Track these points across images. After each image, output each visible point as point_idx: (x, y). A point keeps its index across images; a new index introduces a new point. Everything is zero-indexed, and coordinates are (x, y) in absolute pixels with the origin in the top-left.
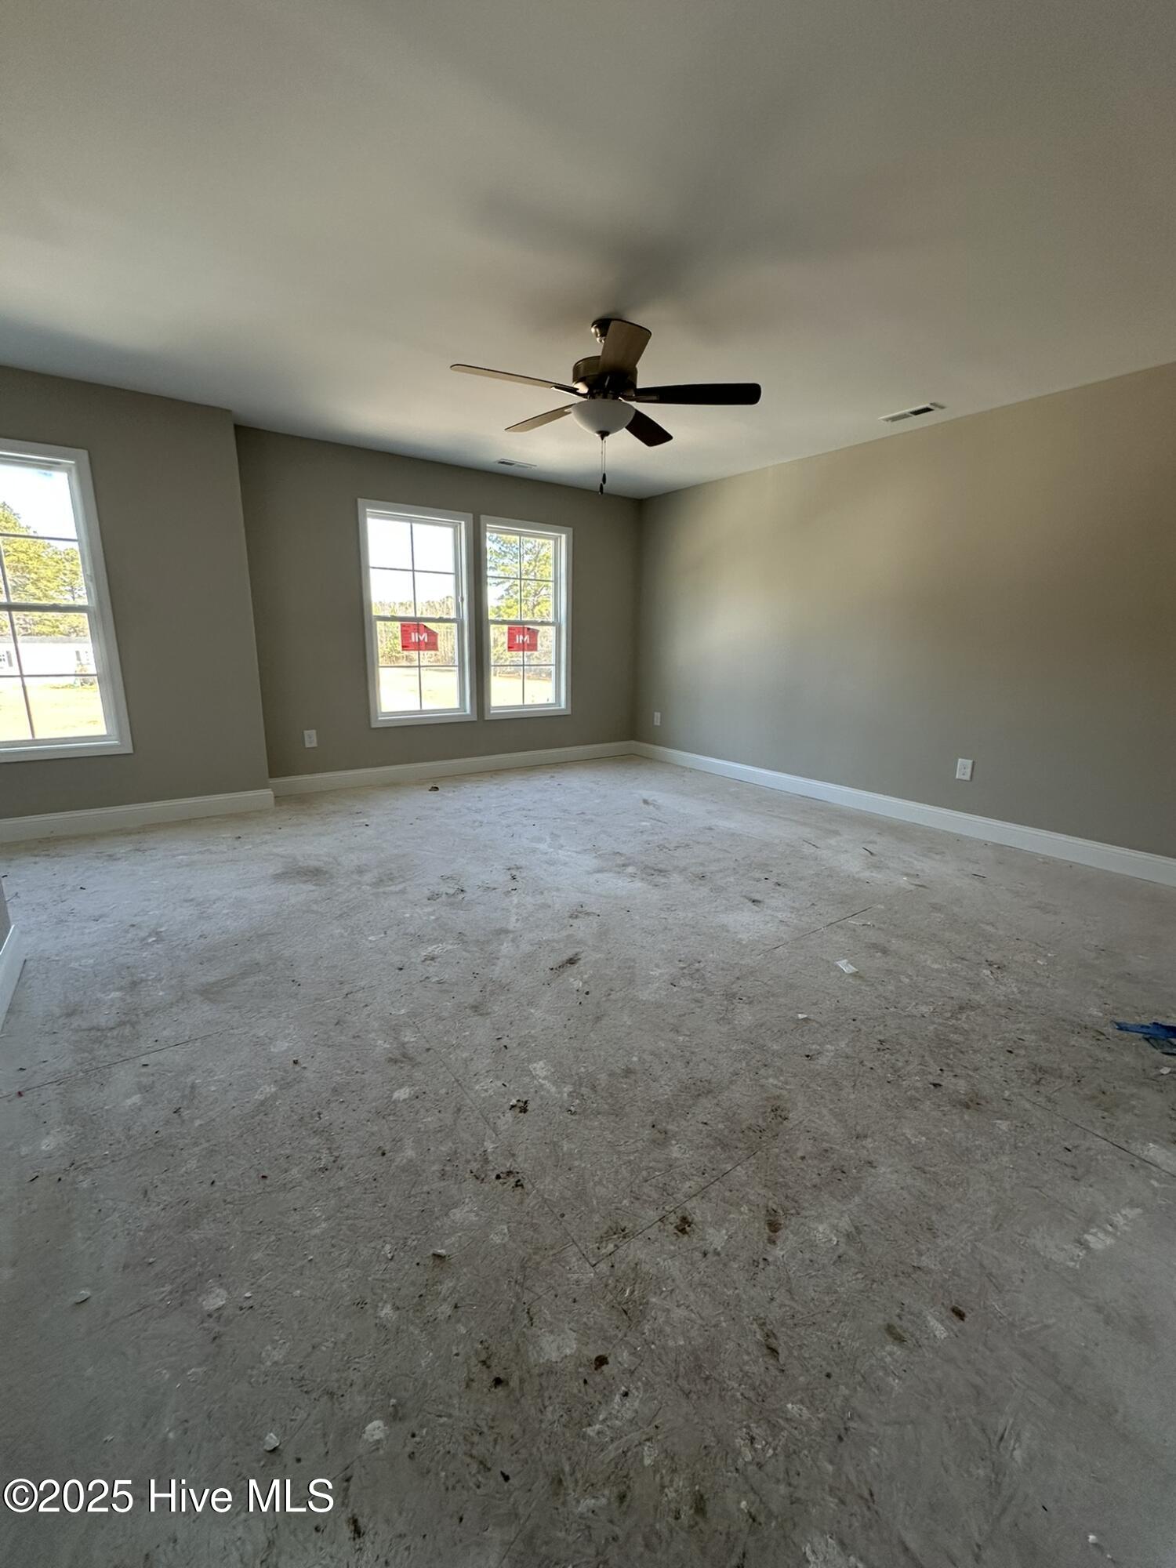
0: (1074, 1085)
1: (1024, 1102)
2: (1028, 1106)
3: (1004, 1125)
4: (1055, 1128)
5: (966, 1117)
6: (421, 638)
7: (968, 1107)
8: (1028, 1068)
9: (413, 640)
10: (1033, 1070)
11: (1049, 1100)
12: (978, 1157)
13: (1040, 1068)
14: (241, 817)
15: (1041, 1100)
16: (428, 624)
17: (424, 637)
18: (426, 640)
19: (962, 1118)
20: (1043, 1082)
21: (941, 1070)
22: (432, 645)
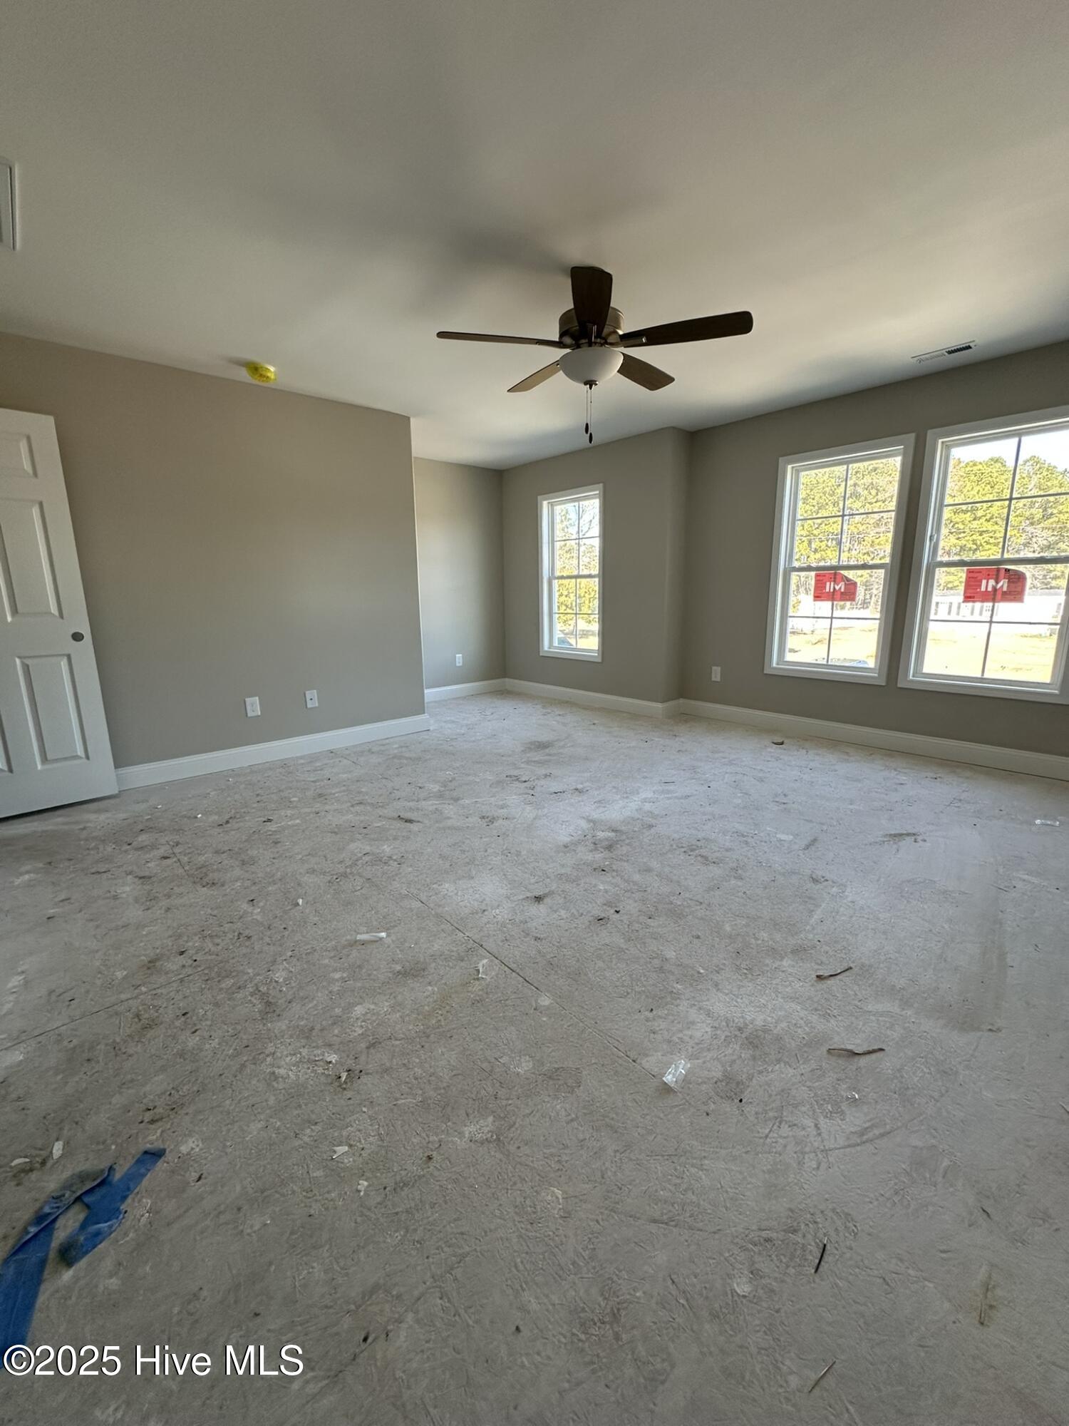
0: (114, 1041)
1: (129, 996)
2: (123, 997)
3: (120, 974)
4: (93, 1003)
5: (143, 958)
6: (837, 588)
7: (150, 962)
8: (158, 1017)
9: (827, 590)
10: (153, 1020)
11: (117, 1014)
12: (111, 952)
13: (151, 1027)
14: (634, 716)
15: (121, 1008)
16: (845, 573)
17: (841, 586)
18: (842, 590)
19: (145, 955)
20: (136, 1020)
21: (195, 961)
22: (849, 593)
